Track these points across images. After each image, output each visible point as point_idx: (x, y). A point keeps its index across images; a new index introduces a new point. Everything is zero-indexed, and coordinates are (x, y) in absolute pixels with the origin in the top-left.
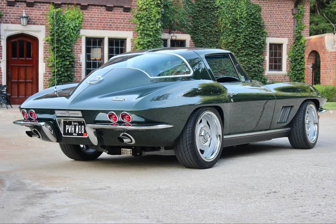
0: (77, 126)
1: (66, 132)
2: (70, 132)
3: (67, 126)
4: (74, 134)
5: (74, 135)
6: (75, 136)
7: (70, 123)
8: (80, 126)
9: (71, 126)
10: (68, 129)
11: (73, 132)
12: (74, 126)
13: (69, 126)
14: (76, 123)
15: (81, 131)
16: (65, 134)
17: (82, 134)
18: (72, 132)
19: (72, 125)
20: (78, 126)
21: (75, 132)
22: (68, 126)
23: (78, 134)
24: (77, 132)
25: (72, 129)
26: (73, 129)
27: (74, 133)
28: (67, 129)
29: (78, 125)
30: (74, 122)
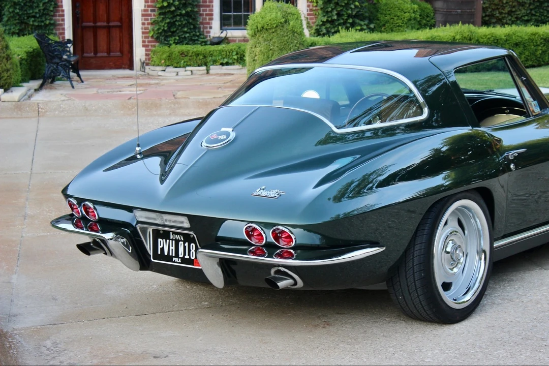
0: (180, 243)
1: (159, 253)
2: (166, 253)
3: (159, 240)
4: (174, 259)
5: (174, 262)
6: (177, 262)
7: (166, 235)
8: (187, 244)
9: (168, 241)
10: (162, 246)
11: (174, 255)
12: (174, 242)
13: (164, 240)
14: (178, 237)
15: (189, 255)
16: (156, 256)
17: (190, 261)
18: (171, 254)
19: (170, 239)
20: (182, 243)
21: (177, 255)
22: (161, 240)
23: (184, 260)
24: (180, 256)
25: (171, 248)
26: (174, 248)
27: (175, 257)
28: (160, 247)
29: (182, 241)
30: (174, 233)
